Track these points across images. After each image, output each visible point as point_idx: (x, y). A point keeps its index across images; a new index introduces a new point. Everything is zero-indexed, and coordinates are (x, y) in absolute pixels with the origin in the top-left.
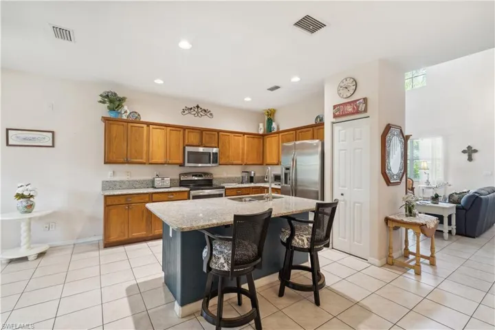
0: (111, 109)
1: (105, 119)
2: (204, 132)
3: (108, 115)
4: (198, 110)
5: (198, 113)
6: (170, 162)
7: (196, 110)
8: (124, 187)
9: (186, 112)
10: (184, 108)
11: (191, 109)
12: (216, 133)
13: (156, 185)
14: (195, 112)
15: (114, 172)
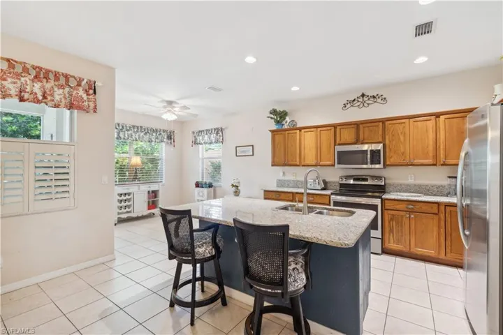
0: (278, 122)
1: (272, 131)
2: (361, 126)
3: (274, 127)
4: (364, 98)
5: (363, 103)
6: (321, 163)
7: (361, 100)
8: (291, 185)
9: (349, 105)
10: (345, 102)
11: (354, 100)
12: (381, 124)
13: (309, 186)
14: (358, 104)
15: (284, 173)
